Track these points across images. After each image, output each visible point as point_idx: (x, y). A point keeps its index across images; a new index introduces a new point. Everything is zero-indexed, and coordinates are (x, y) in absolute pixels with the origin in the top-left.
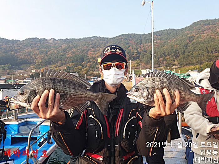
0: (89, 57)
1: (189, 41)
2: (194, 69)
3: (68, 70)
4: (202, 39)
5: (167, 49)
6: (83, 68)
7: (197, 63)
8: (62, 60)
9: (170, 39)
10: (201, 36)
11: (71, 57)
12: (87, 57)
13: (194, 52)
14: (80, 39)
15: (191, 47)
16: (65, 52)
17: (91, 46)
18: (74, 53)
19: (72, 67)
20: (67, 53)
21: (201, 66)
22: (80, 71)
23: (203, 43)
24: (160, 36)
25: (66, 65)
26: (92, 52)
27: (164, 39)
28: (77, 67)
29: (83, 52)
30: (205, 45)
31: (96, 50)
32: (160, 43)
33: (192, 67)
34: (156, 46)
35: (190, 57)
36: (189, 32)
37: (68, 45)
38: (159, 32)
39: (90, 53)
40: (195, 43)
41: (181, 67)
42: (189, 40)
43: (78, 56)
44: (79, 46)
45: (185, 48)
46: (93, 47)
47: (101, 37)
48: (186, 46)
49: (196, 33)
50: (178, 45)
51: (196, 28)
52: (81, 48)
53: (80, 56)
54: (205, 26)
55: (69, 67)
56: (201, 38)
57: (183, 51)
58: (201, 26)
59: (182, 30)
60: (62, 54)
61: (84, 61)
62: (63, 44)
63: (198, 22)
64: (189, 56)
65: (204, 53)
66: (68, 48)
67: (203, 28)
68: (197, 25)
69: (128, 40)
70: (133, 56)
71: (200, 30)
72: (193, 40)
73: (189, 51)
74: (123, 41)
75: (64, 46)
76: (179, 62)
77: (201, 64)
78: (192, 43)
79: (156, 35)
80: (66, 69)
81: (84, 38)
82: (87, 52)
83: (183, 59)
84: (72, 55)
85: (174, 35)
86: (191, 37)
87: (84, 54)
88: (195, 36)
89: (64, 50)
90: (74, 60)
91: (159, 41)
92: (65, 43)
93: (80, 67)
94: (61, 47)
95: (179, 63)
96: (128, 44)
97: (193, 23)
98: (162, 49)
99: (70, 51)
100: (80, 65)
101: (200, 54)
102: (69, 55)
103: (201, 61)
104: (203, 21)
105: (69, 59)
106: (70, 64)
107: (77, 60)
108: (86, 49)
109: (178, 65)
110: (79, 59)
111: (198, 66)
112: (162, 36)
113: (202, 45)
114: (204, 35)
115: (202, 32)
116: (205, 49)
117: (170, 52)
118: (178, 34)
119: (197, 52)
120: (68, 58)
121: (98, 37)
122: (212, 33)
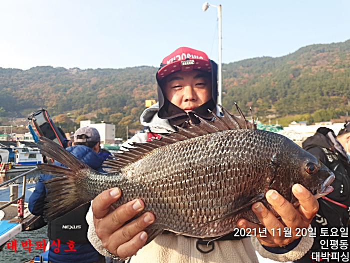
0: (134, 98)
1: (292, 76)
2: (301, 120)
3: (99, 118)
5: (259, 88)
6: (125, 116)
7: (305, 111)
8: (90, 102)
9: (264, 72)
10: (311, 69)
11: (105, 99)
12: (131, 98)
13: (301, 93)
14: (120, 70)
15: (296, 85)
16: (96, 90)
17: (138, 81)
18: (110, 91)
19: (106, 114)
20: (98, 91)
21: (312, 115)
22: (119, 121)
23: (314, 80)
24: (248, 66)
25: (96, 111)
26: (139, 91)
27: (254, 71)
28: (114, 115)
29: (125, 89)
30: (318, 83)
31: (146, 87)
32: (248, 78)
33: (298, 117)
34: (242, 83)
35: (295, 101)
36: (294, 62)
37: (101, 78)
38: (248, 61)
39: (137, 92)
40: (302, 80)
41: (280, 117)
43: (117, 97)
44: (119, 80)
45: (286, 86)
46: (141, 83)
47: (154, 67)
48: (289, 84)
49: (305, 64)
50: (276, 83)
51: (303, 57)
52: (122, 84)
53: (120, 96)
54: (318, 53)
55: (101, 114)
56: (311, 72)
57: (284, 92)
58: (311, 53)
59: (282, 58)
60: (90, 92)
61: (125, 105)
62: (93, 77)
63: (307, 46)
64: (293, 99)
65: (316, 95)
66: (101, 83)
67: (315, 57)
68: (306, 52)
71: (309, 59)
72: (300, 74)
73: (293, 92)
75: (94, 81)
76: (278, 108)
77: (311, 112)
78: (297, 79)
79: (243, 66)
80: (96, 117)
81: (127, 68)
82: (132, 90)
83: (283, 105)
84: (106, 94)
85: (270, 66)
86: (297, 70)
87: (126, 93)
88: (302, 68)
89: (94, 87)
90: (110, 103)
91: (246, 75)
92: (96, 75)
93: (119, 114)
94: (90, 81)
95: (277, 111)
97: (300, 49)
98: (251, 88)
99: (104, 89)
100: (120, 110)
101: (309, 97)
102: (102, 94)
103: (311, 108)
104: (314, 45)
105: (101, 101)
106: (104, 109)
107: (115, 103)
108: (130, 86)
109: (275, 114)
110: (118, 101)
111: (307, 116)
112: (251, 67)
113: (314, 82)
114: (316, 67)
115: (313, 63)
116: (317, 89)
117: (264, 92)
118: (276, 65)
119: (305, 94)
120: (99, 100)
121: (149, 67)
122: (328, 65)
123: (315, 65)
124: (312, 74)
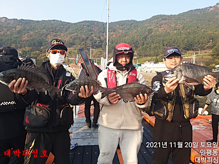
0: (48, 41)
1: (148, 34)
2: (151, 60)
3: (23, 54)
4: (159, 32)
5: (128, 39)
6: (41, 54)
7: (154, 55)
8: (16, 43)
9: (131, 30)
10: (158, 29)
11: (28, 41)
12: (46, 41)
13: (152, 44)
14: (38, 22)
15: (149, 39)
16: (21, 34)
17: (51, 30)
18: (31, 36)
19: (29, 51)
20: (22, 35)
21: (158, 57)
22: (38, 57)
23: (160, 37)
24: (122, 26)
25: (21, 49)
26: (51, 37)
27: (126, 29)
28: (34, 52)
29: (42, 35)
30: (162, 38)
31: (56, 34)
32: (122, 33)
33: (149, 58)
34: (118, 36)
35: (148, 49)
36: (149, 25)
37: (24, 26)
38: (122, 22)
40: (153, 36)
41: (140, 58)
42: (148, 32)
43: (36, 40)
44: (37, 29)
45: (144, 39)
46: (53, 31)
47: (62, 21)
48: (145, 38)
49: (155, 26)
50: (138, 37)
51: (155, 22)
52: (40, 31)
53: (38, 40)
54: (163, 20)
55: (25, 51)
57: (142, 43)
58: (159, 20)
59: (142, 22)
60: (16, 36)
61: (42, 46)
62: (18, 25)
63: (157, 16)
64: (148, 47)
65: (160, 46)
66: (24, 30)
67: (161, 22)
68: (156, 19)
69: (91, 27)
70: (95, 44)
71: (158, 24)
72: (152, 32)
73: (148, 43)
74: (86, 28)
75: (19, 28)
76: (138, 52)
77: (157, 56)
78: (150, 35)
79: (119, 25)
80: (21, 53)
81: (43, 20)
82: (46, 36)
83: (142, 50)
84: (28, 38)
85: (135, 26)
86: (151, 30)
87: (43, 38)
88: (153, 29)
89: (19, 32)
90: (31, 44)
91: (121, 31)
92: (20, 24)
93: (38, 52)
94: (16, 28)
95: (138, 54)
96: (91, 31)
97: (153, 17)
98: (123, 40)
99: (27, 34)
100: (38, 49)
101: (156, 47)
102: (25, 38)
103: (157, 53)
104: (161, 15)
105: (25, 42)
106: (27, 48)
107: (34, 44)
108: (45, 33)
109: (137, 56)
110: (36, 43)
111: (154, 58)
112: (124, 26)
113: (159, 38)
114: (161, 29)
115: (160, 26)
116: (161, 42)
117: (131, 42)
118: (138, 26)
119: (154, 45)
120: (23, 42)
121: (59, 21)
122: (168, 28)
123: (161, 28)
124: (159, 33)
